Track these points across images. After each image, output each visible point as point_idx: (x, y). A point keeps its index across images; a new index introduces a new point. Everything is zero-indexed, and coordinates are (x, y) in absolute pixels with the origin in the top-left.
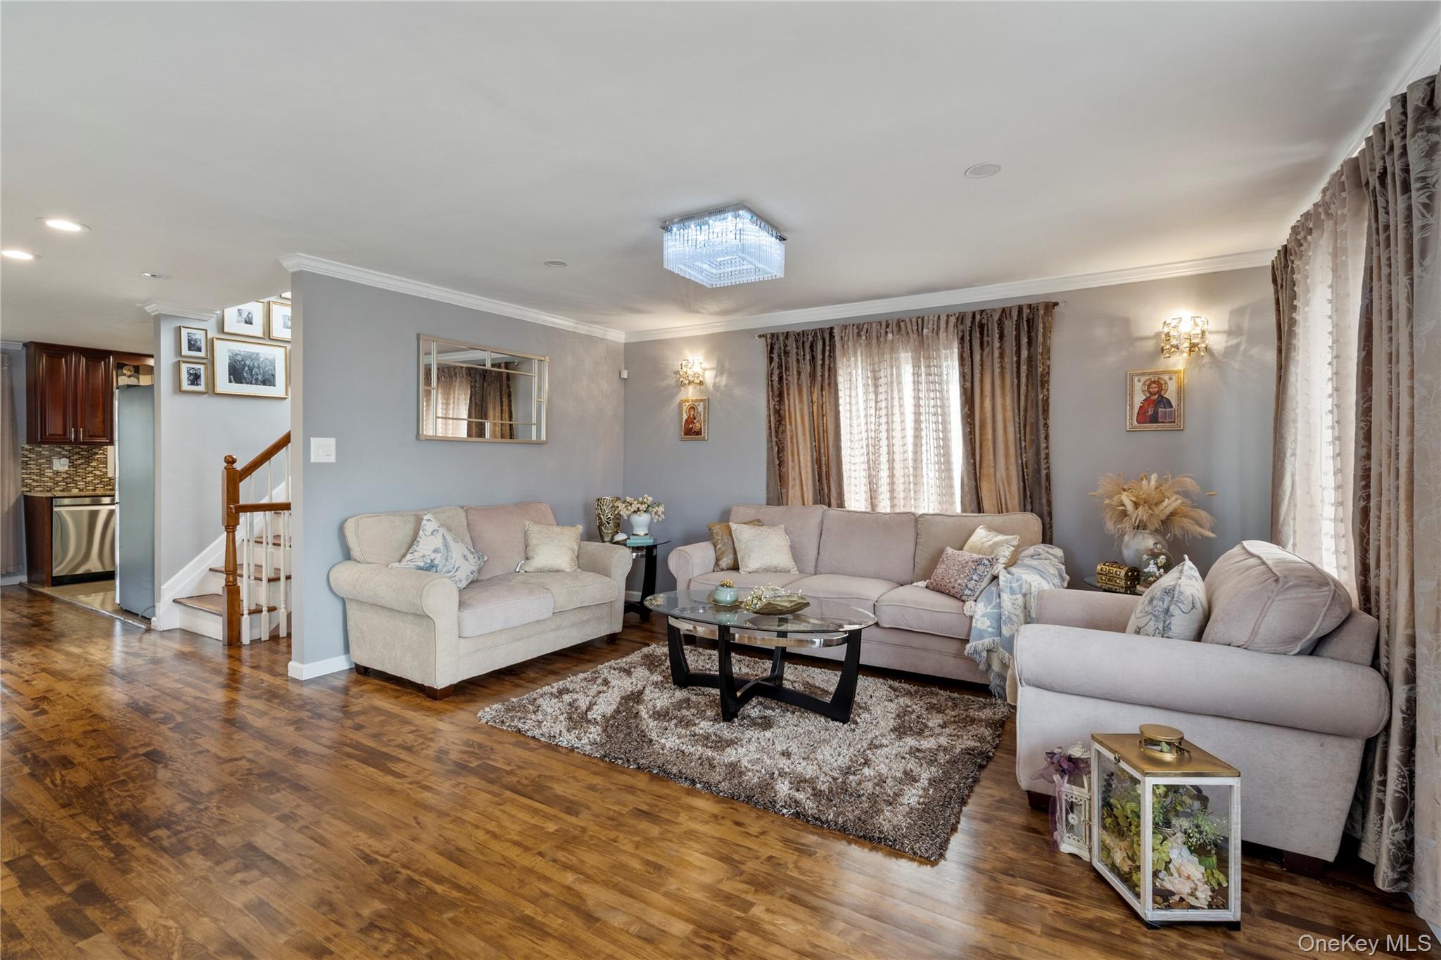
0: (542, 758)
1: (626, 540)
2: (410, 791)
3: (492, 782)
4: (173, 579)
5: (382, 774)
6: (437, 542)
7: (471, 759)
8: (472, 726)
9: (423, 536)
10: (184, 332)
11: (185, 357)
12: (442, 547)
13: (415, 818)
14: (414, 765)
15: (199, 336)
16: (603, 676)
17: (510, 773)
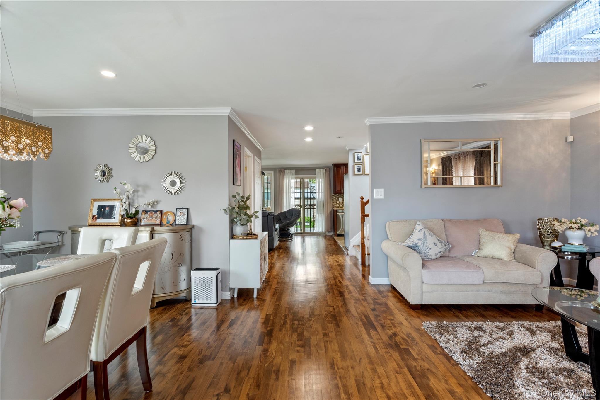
0: (438, 360)
1: (561, 246)
2: (368, 345)
3: (403, 359)
4: (353, 238)
5: (365, 332)
6: (421, 235)
7: (404, 344)
8: (417, 327)
9: (415, 232)
10: (356, 154)
11: (356, 163)
12: (422, 238)
13: (361, 359)
14: (380, 335)
15: (360, 155)
16: (511, 329)
17: (415, 360)
